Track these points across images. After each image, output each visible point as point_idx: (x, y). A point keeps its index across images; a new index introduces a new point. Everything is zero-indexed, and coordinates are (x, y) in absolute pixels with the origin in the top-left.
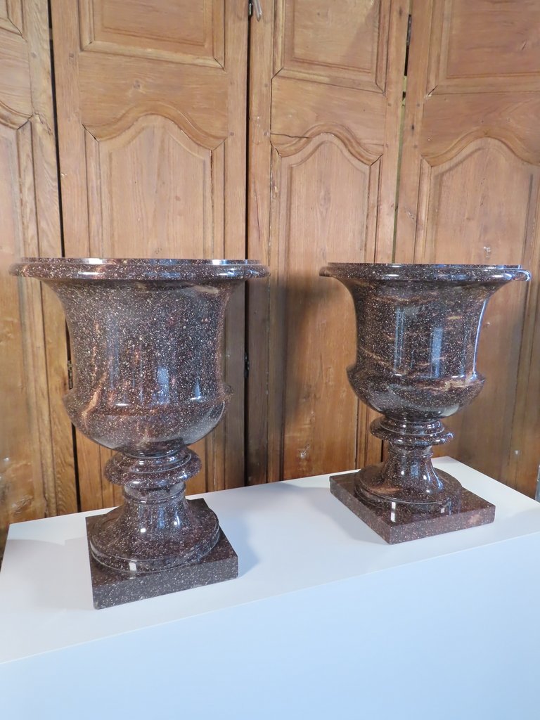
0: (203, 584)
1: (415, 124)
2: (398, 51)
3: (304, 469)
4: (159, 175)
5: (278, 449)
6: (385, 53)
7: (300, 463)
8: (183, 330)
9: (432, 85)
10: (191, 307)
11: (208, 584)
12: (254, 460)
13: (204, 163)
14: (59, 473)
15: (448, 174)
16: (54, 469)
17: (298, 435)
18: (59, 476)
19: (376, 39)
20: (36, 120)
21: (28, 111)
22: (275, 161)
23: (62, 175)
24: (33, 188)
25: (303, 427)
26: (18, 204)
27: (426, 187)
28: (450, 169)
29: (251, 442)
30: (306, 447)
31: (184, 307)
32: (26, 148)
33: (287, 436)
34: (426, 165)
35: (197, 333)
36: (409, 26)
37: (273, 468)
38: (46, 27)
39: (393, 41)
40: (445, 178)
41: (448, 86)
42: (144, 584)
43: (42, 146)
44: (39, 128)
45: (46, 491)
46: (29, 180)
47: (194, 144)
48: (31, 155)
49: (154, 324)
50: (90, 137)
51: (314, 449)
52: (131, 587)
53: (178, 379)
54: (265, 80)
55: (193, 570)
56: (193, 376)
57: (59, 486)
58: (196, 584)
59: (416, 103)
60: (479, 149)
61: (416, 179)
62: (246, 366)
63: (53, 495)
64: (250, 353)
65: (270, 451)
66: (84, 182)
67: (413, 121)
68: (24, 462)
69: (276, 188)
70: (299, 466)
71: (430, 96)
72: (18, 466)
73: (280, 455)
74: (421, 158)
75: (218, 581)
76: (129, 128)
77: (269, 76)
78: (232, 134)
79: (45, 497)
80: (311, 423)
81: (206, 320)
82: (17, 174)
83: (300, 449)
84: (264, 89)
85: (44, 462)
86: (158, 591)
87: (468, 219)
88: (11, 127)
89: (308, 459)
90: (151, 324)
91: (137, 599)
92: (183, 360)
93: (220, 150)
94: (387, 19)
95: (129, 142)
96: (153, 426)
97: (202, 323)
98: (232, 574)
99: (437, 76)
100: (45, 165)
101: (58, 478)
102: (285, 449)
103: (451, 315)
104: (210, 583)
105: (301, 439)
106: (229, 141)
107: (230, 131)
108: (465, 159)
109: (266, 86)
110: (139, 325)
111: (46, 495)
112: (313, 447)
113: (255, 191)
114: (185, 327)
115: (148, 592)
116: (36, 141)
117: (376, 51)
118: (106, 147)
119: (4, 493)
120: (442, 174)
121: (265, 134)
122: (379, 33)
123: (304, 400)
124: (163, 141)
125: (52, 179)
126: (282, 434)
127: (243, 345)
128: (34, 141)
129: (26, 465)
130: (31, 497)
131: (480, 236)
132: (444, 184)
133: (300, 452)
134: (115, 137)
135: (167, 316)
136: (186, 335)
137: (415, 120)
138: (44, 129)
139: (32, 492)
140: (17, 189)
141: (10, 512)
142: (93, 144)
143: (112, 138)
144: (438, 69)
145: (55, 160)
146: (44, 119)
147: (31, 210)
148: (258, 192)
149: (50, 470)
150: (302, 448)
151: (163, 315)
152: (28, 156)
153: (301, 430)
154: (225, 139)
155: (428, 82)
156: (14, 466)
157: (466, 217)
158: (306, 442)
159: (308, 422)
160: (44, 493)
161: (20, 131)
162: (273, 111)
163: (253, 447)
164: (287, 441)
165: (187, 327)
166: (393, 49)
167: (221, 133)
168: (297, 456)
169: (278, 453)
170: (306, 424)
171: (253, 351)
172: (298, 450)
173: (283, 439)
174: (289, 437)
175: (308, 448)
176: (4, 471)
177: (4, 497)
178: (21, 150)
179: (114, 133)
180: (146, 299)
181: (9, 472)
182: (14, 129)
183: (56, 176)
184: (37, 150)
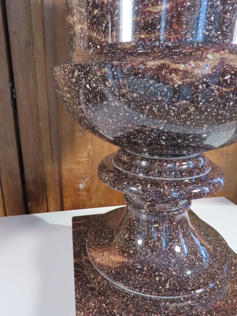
3: (84, 198)
5: (58, 179)
7: (79, 193)
12: (31, 188)
17: (76, 167)
25: (81, 160)
29: (27, 171)
30: (85, 179)
33: (64, 167)
37: (52, 196)
51: (93, 181)
64: (15, 80)
70: (79, 195)
73: (60, 185)
80: (89, 156)
83: (79, 181)
89: (88, 190)
102: (64, 180)
105: (80, 172)
112: (92, 179)
123: (80, 134)
126: (60, 165)
133: (79, 183)
150: (80, 179)
153: (78, 163)
158: (85, 174)
159: (85, 155)
163: (29, 175)
164: (65, 173)
168: (76, 186)
169: (58, 183)
170: (83, 158)
171: (19, 78)
172: (77, 181)
173: (61, 170)
174: (67, 169)
175: (87, 179)
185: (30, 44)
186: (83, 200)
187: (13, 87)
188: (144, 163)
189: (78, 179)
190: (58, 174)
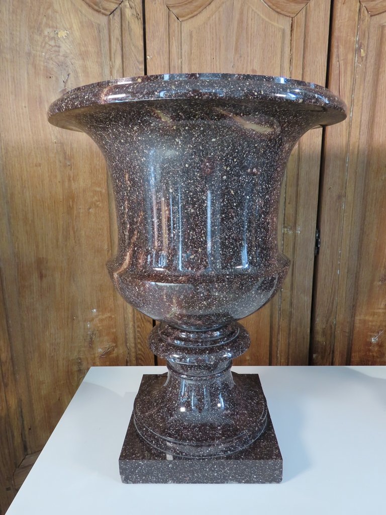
0: (240, 482)
3: (375, 354)
4: (236, 49)
5: (348, 331)
7: (371, 348)
8: (222, 181)
10: (233, 150)
11: (245, 483)
12: (320, 338)
13: (283, 31)
14: (138, 326)
16: (134, 323)
17: (371, 319)
18: (139, 329)
20: (125, 6)
22: (363, 21)
23: (148, 57)
24: (121, 71)
25: (376, 311)
29: (318, 320)
30: (378, 333)
31: (223, 150)
32: (117, 33)
33: (357, 318)
35: (242, 186)
42: (172, 468)
43: (130, 30)
44: (128, 12)
45: (128, 341)
46: (118, 62)
47: (273, 13)
48: (120, 39)
49: (186, 171)
50: (173, 17)
52: (158, 469)
55: (228, 465)
56: (236, 240)
57: (139, 338)
58: (231, 480)
62: (317, 243)
63: (133, 345)
64: (321, 231)
65: (338, 332)
66: (167, 62)
68: (109, 315)
69: (362, 51)
70: (369, 350)
72: (104, 317)
73: (349, 337)
75: (258, 482)
76: (210, 4)
79: (126, 346)
80: (385, 307)
81: (255, 170)
82: (108, 58)
83: (372, 334)
85: (126, 316)
86: (188, 478)
88: (103, 14)
89: (380, 345)
90: (183, 172)
91: (165, 482)
93: (301, 16)
95: (209, 18)
96: (182, 297)
97: (248, 174)
98: (275, 477)
100: (133, 48)
101: (138, 331)
102: (355, 332)
104: (247, 482)
105: (374, 324)
110: (168, 173)
111: (128, 344)
112: (385, 333)
114: (225, 177)
115: (177, 478)
116: (125, 26)
118: (187, 26)
119: (91, 338)
124: (241, 13)
125: (138, 62)
126: (353, 316)
127: (315, 222)
128: (124, 25)
129: (110, 317)
130: (114, 345)
133: (371, 336)
134: (197, 15)
135: (202, 161)
136: (227, 188)
138: (133, 14)
139: (115, 340)
141: (97, 355)
142: (176, 24)
143: (193, 17)
145: (142, 45)
146: (133, 5)
148: (341, 57)
149: (131, 324)
150: (374, 332)
151: (197, 159)
152: (117, 39)
153: (374, 314)
156: (100, 317)
158: (379, 327)
159: (382, 306)
160: (126, 343)
161: (111, 16)
163: (320, 325)
164: (357, 325)
165: (228, 178)
168: (368, 340)
169: (348, 335)
170: (380, 309)
171: (325, 228)
172: (369, 334)
173: (354, 321)
174: (360, 320)
175: (380, 333)
176: (93, 320)
177: (91, 342)
178: (112, 34)
179: (195, 11)
180: (174, 138)
181: (96, 321)
182: (106, 15)
183: (142, 59)
184: (126, 34)
185: (341, 197)
186: (374, 357)
187: (318, 237)
189: (371, 332)
190: (349, 325)
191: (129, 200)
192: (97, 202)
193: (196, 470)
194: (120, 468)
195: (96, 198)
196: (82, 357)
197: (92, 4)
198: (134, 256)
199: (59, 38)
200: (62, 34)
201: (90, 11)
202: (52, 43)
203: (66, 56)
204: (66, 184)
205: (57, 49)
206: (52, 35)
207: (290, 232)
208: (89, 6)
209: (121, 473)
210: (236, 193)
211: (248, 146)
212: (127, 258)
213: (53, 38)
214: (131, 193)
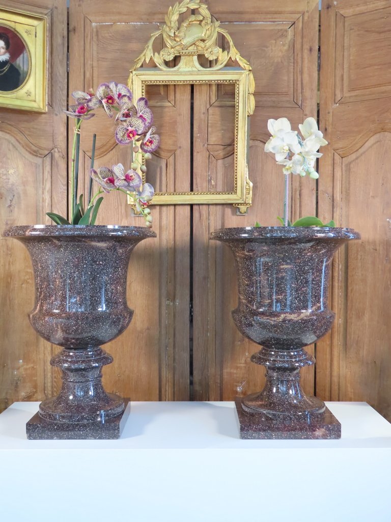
1: (327, 127)
2: (310, 76)
5: (219, 381)
6: (299, 79)
7: (237, 395)
8: (84, 268)
9: (339, 97)
10: (88, 253)
11: (98, 439)
12: (197, 387)
13: (161, 168)
14: (55, 377)
15: (354, 163)
16: (52, 374)
17: (235, 371)
18: (55, 380)
19: (292, 70)
20: (55, 151)
21: (51, 146)
22: (212, 163)
23: (70, 182)
24: (50, 191)
25: (238, 365)
26: (41, 201)
27: (338, 174)
28: (357, 158)
30: (242, 383)
31: (83, 254)
32: (48, 168)
33: (225, 371)
34: (337, 157)
35: (94, 270)
36: (319, 58)
38: (65, 98)
39: (306, 70)
40: (352, 166)
41: (350, 97)
43: (58, 166)
44: (56, 155)
45: (46, 389)
46: (48, 186)
47: (154, 156)
48: (50, 171)
49: (66, 263)
50: (87, 157)
51: (249, 385)
53: (81, 298)
54: (203, 110)
57: (55, 387)
58: (90, 437)
59: (327, 112)
60: (378, 142)
61: (330, 168)
62: (191, 312)
63: (50, 392)
64: (194, 303)
65: (211, 383)
66: (83, 185)
67: (326, 125)
68: (32, 365)
69: (213, 181)
71: (338, 105)
72: (28, 367)
73: (220, 387)
74: (333, 151)
75: (105, 438)
76: (112, 150)
77: (206, 107)
78: (180, 147)
79: (45, 393)
80: (246, 362)
81: (101, 263)
82: (41, 184)
83: (237, 384)
84: (202, 116)
85: (45, 368)
87: (373, 197)
88: (39, 157)
89: (244, 393)
90: (65, 263)
91: (52, 438)
92: (85, 286)
93: (171, 160)
94: (300, 55)
95: (111, 159)
97: (97, 265)
98: (116, 436)
99: (342, 90)
100: (59, 176)
101: (55, 381)
102: (224, 382)
103: (283, 265)
104: (100, 438)
105: (238, 375)
106: (178, 152)
107: (179, 146)
108: (367, 150)
109: (204, 113)
111: (46, 392)
112: (248, 383)
113: (197, 184)
114: (85, 266)
116: (54, 163)
117: (292, 79)
118: (97, 163)
119: (17, 383)
120: (350, 163)
121: (204, 145)
122: (294, 66)
123: (239, 343)
125: (63, 185)
126: (222, 369)
127: (189, 296)
129: (33, 367)
130: (35, 390)
131: (383, 210)
132: (352, 170)
133: (236, 386)
134: (103, 156)
135: (73, 258)
136: (86, 271)
137: (327, 123)
138: (60, 156)
139: (35, 387)
140: (40, 192)
142: (89, 162)
143: (101, 157)
144: (343, 85)
145: (66, 174)
146: (60, 150)
147: (48, 204)
148: (199, 185)
149: (49, 375)
150: (238, 382)
151: (71, 258)
152: (48, 172)
153: (237, 368)
154: (175, 151)
155: (335, 95)
156: (25, 366)
157: (370, 196)
158: (242, 378)
159: (243, 361)
160: (45, 391)
161: (45, 158)
162: (209, 129)
163: (197, 377)
164: (225, 376)
165: (87, 266)
166: (306, 76)
167: (172, 148)
168: (234, 389)
169: (219, 385)
170: (241, 363)
171: (196, 301)
172: (235, 384)
173: (222, 373)
174: (227, 372)
175: (244, 383)
176: (18, 369)
177: (17, 386)
178: (44, 169)
179: (102, 154)
180: (60, 248)
181: (22, 370)
182: (41, 157)
183: (66, 183)
184: (55, 169)
185: (206, 278)
187: (192, 307)
188: (273, 353)
189: (236, 382)
190: (219, 377)
191: (40, 276)
192: (28, 279)
193: (70, 430)
194: (27, 428)
195: (27, 277)
196: (8, 397)
197: (32, 152)
198: (42, 306)
199: (9, 174)
200: (11, 171)
201: (31, 156)
202: (4, 177)
203: (13, 185)
204: (7, 267)
205: (7, 180)
206: (5, 173)
207: (171, 304)
208: (31, 153)
209: (27, 432)
210: (91, 273)
211: (96, 252)
212: (38, 307)
213: (6, 174)
214: (41, 273)
